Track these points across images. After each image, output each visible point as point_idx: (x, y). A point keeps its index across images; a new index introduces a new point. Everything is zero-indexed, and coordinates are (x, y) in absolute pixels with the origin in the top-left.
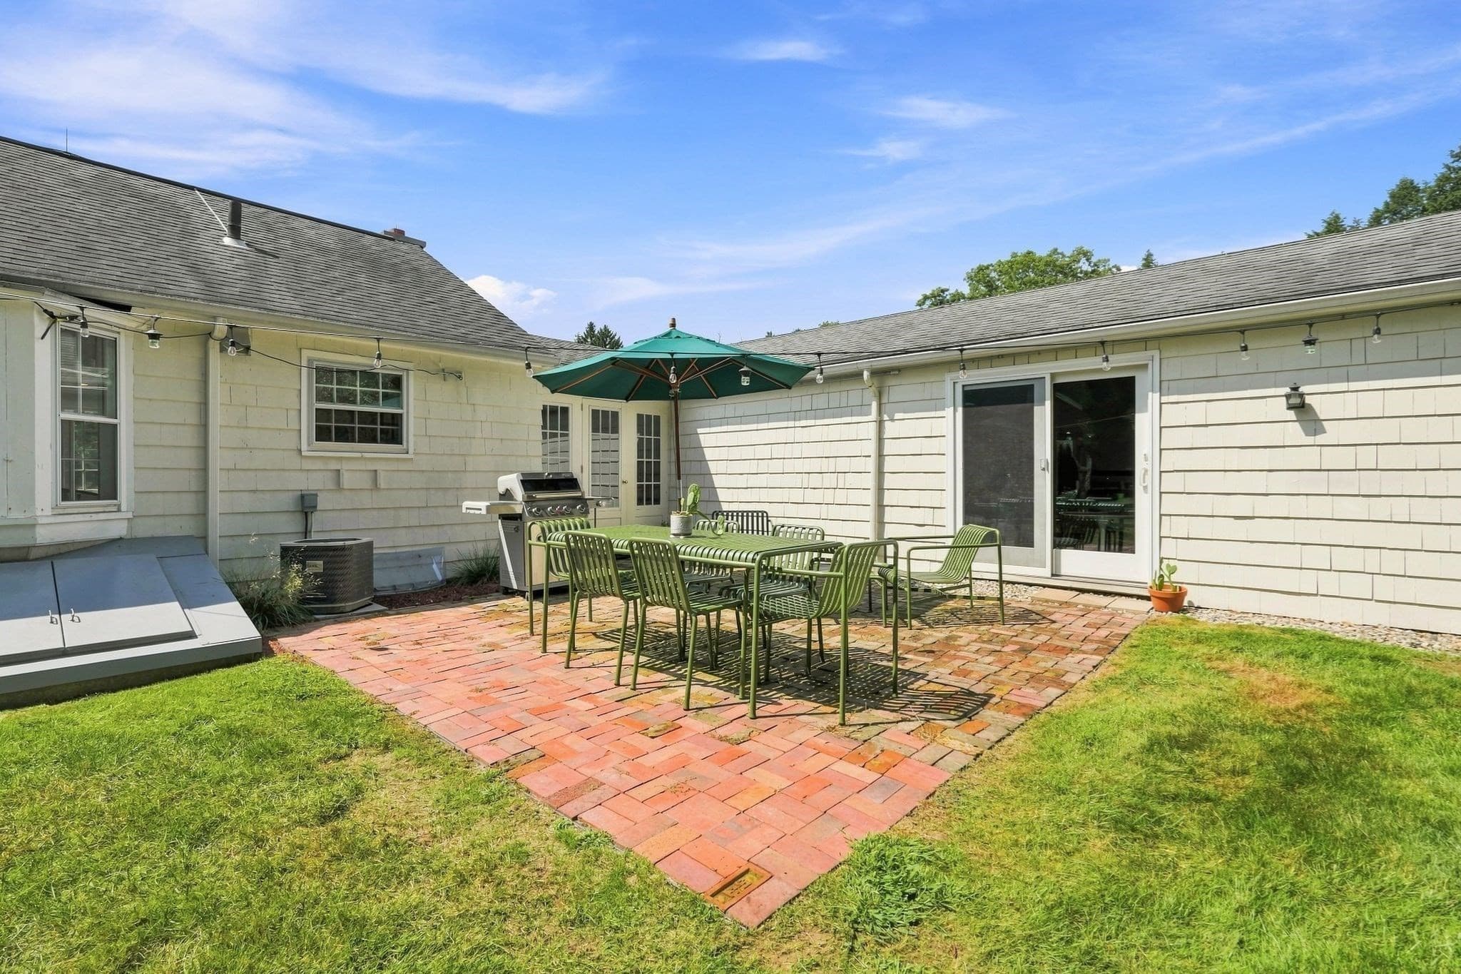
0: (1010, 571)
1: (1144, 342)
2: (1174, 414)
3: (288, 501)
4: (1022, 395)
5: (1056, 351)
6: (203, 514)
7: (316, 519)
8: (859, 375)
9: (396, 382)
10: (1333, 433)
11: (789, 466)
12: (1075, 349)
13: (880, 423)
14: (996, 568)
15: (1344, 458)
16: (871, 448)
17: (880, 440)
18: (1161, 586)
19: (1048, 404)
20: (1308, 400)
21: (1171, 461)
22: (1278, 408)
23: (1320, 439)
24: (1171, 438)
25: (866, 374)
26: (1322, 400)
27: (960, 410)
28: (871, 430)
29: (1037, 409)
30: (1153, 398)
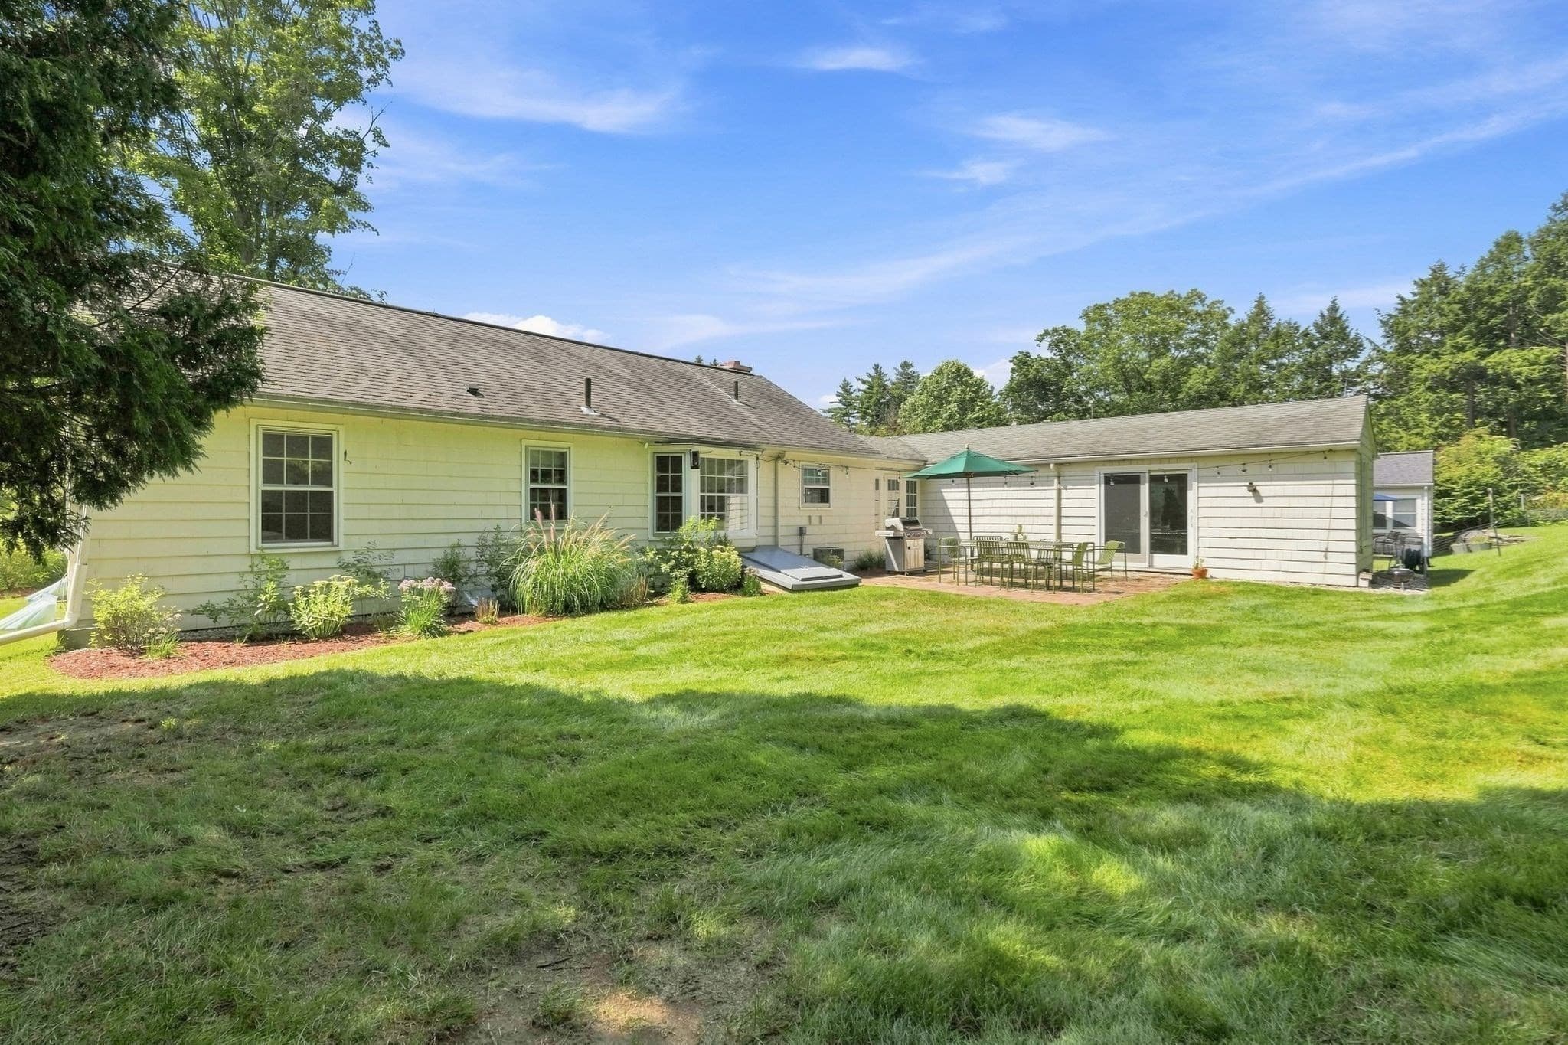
0: (1131, 565)
1: (1192, 458)
2: (1203, 492)
3: (796, 531)
4: (1134, 480)
5: (1151, 460)
6: (776, 536)
7: (806, 539)
8: (1048, 465)
9: (826, 474)
10: (1266, 502)
11: (1003, 512)
12: (1160, 460)
13: (1059, 491)
14: (1123, 564)
15: (1269, 512)
16: (1054, 503)
17: (1059, 499)
18: (1197, 567)
19: (1147, 485)
20: (1258, 488)
21: (1203, 512)
22: (1244, 491)
23: (1261, 505)
24: (1203, 502)
25: (1052, 466)
26: (1263, 489)
27: (1103, 486)
28: (1054, 494)
29: (1142, 487)
30: (1195, 485)
